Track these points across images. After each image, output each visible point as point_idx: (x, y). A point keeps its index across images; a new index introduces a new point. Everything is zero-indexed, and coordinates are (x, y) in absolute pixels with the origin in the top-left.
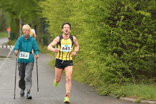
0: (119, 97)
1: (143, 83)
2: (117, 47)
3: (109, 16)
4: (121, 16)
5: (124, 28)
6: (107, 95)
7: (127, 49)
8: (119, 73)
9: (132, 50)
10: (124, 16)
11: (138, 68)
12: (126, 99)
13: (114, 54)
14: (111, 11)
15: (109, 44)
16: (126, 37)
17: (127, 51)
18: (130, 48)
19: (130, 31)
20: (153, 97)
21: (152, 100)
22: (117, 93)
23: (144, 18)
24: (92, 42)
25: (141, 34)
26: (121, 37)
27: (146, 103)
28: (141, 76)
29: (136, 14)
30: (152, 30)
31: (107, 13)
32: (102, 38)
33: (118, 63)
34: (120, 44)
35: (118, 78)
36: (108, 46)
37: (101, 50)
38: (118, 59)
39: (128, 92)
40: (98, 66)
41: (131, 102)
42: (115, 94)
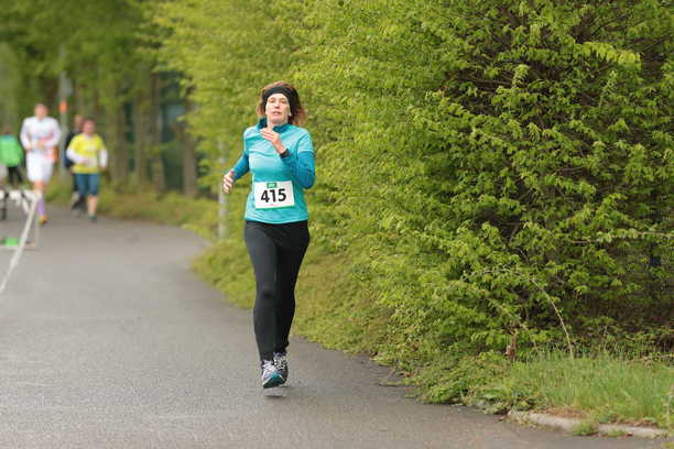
0: (504, 412)
1: (606, 352)
2: (498, 196)
3: (463, 65)
4: (515, 63)
5: (525, 118)
6: (455, 400)
7: (538, 207)
8: (506, 309)
9: (558, 209)
10: (528, 64)
11: (585, 287)
12: (535, 420)
13: (485, 226)
14: (470, 44)
15: (460, 186)
16: (536, 156)
17: (538, 214)
18: (554, 202)
19: (553, 131)
20: (650, 411)
21: (647, 424)
22: (497, 391)
23: (614, 74)
24: (386, 176)
25: (600, 143)
26: (514, 152)
27: (622, 434)
28: (598, 321)
29: (579, 56)
30: (645, 124)
31: (455, 50)
32: (432, 158)
33: (501, 267)
34: (509, 182)
35: (502, 331)
36: (459, 193)
37: (429, 208)
38: (500, 250)
39: (542, 389)
40: (415, 277)
41: (558, 429)
42: (489, 396)
